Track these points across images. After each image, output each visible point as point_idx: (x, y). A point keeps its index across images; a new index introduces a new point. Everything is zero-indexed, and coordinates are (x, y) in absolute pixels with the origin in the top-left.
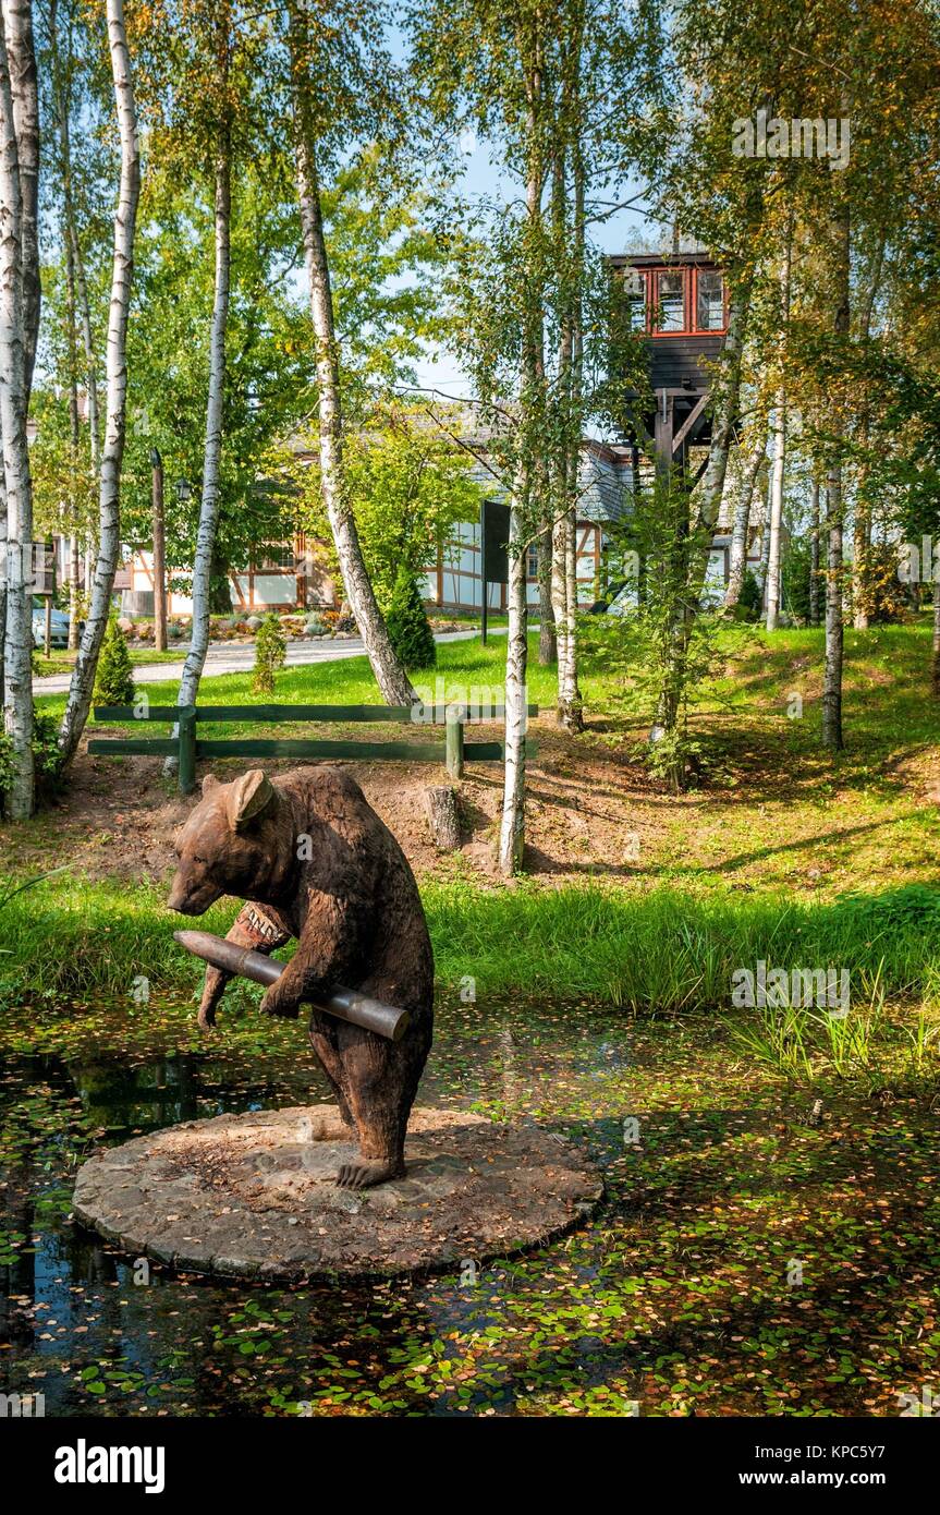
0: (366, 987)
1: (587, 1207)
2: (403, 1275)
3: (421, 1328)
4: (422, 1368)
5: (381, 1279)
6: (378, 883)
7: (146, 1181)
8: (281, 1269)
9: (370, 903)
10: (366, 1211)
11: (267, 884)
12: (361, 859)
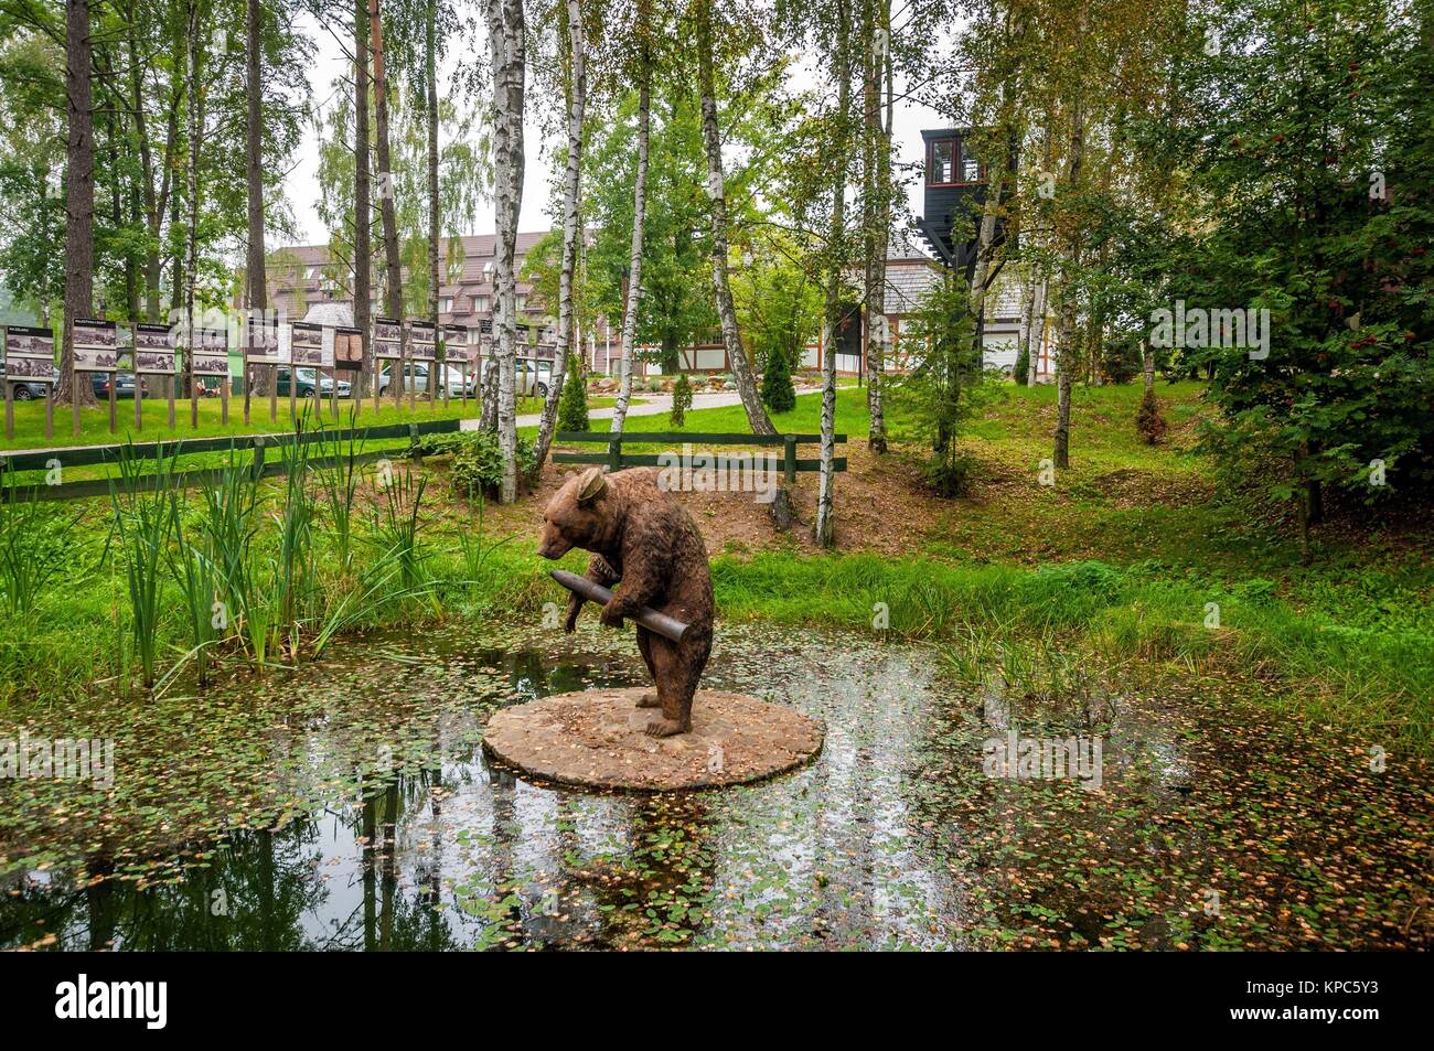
0: (667, 609)
1: (805, 757)
2: (672, 791)
3: (673, 823)
4: (665, 846)
5: (657, 792)
6: (674, 544)
7: (530, 725)
8: (596, 782)
9: (668, 556)
10: (661, 751)
11: (601, 541)
12: (663, 528)
